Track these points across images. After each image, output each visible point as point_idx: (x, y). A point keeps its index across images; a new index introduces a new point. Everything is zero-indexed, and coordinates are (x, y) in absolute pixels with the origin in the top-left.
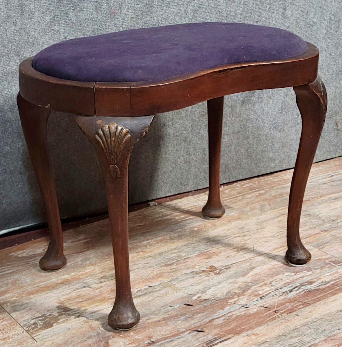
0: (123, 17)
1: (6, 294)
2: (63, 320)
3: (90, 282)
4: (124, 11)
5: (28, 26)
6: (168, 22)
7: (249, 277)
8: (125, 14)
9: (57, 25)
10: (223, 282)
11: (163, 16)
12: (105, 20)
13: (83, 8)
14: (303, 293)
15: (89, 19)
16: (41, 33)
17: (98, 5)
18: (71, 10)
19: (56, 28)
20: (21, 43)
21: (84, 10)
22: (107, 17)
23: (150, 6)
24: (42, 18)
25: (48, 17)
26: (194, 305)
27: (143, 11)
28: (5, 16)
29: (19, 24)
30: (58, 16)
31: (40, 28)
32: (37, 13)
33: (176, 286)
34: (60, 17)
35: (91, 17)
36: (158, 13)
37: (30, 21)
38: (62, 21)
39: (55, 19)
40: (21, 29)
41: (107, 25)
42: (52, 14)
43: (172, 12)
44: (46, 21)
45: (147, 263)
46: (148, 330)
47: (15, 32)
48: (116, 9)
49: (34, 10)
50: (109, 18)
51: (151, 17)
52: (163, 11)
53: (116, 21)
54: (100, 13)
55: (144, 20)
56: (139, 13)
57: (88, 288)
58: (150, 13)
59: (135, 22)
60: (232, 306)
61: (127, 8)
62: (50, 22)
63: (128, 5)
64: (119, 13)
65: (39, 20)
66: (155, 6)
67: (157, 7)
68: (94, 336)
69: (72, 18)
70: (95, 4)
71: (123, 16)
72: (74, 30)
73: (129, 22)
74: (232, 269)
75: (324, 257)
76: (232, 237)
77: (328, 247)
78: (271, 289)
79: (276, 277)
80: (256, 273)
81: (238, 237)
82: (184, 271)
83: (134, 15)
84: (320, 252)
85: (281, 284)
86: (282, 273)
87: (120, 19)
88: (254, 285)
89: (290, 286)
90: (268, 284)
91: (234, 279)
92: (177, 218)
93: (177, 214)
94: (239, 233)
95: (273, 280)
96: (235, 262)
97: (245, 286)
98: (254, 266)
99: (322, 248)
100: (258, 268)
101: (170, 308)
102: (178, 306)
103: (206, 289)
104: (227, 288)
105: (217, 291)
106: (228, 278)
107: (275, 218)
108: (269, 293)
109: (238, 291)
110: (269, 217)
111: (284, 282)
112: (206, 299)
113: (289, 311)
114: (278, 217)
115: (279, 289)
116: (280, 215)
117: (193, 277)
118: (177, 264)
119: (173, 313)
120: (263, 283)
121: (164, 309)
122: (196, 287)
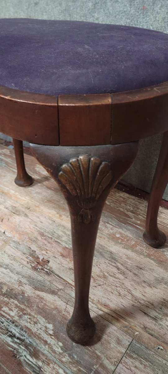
0: (155, 15)
4: (157, 9)
5: (72, 9)
8: (157, 12)
9: (97, 12)
10: (20, 275)
12: (137, 15)
15: (123, 11)
16: (82, 17)
19: (96, 15)
22: (140, 12)
30: (99, 4)
33: (7, 247)
34: (100, 5)
35: (125, 10)
39: (96, 6)
41: (139, 21)
44: (88, 7)
45: (41, 222)
48: (149, 5)
50: (142, 14)
53: (148, 19)
54: (133, 7)
59: (166, 24)
61: (160, 5)
62: (91, 9)
63: (162, 3)
64: (151, 10)
65: (82, 4)
69: (109, 8)
71: (155, 14)
72: (110, 20)
73: (160, 22)
74: (46, 277)
75: (106, 362)
76: (116, 264)
77: (137, 363)
78: (13, 317)
79: (39, 316)
80: (44, 298)
81: (118, 269)
82: (33, 246)
83: (166, 15)
84: (119, 355)
85: (26, 324)
86: (50, 321)
87: (152, 17)
88: (18, 301)
89: (24, 333)
90: (25, 312)
91: (27, 283)
92: (133, 220)
93: (142, 218)
94: (127, 268)
95: (33, 315)
96: (62, 276)
97: (17, 293)
98: (59, 293)
99: (131, 357)
100: (56, 298)
103: (5, 266)
104: (9, 281)
105: (3, 275)
106: (29, 278)
108: (4, 316)
109: (4, 290)
111: (32, 327)
115: (14, 324)
117: (25, 254)
118: (45, 239)
120: (25, 307)
122: (8, 259)
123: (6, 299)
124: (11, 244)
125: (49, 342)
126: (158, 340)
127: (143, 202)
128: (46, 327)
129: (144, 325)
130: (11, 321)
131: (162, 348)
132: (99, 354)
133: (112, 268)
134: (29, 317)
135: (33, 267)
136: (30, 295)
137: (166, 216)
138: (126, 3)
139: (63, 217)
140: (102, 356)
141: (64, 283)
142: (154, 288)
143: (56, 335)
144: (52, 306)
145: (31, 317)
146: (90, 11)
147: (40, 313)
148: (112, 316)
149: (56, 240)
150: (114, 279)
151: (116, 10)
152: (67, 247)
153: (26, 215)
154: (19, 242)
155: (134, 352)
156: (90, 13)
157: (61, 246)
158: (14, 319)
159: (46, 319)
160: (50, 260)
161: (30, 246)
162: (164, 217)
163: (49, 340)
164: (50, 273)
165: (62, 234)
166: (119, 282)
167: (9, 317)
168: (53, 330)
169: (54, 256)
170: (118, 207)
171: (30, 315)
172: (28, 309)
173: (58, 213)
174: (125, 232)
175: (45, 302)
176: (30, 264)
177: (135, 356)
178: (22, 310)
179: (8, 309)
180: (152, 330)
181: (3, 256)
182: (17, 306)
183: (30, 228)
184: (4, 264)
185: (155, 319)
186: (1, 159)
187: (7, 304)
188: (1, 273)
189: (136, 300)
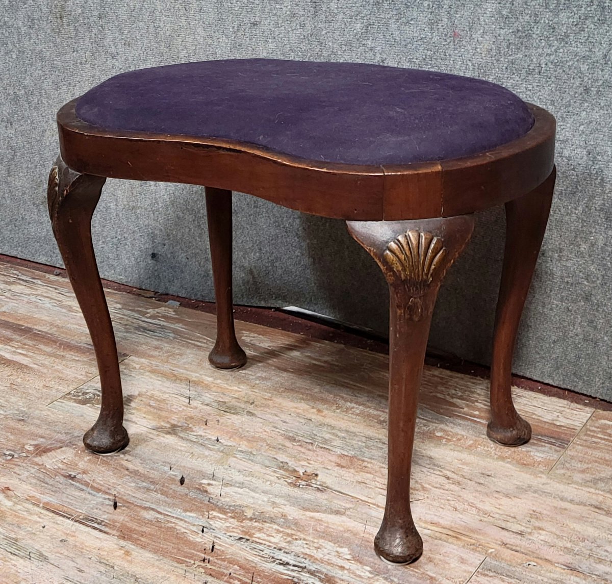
0: (474, 46)
3: (204, 398)
4: (477, 36)
5: (323, 33)
6: (561, 71)
7: (304, 515)
8: (478, 41)
9: (371, 38)
10: (270, 494)
11: (552, 57)
12: (444, 45)
13: (410, 19)
15: (419, 38)
16: (343, 46)
17: (434, 19)
18: (394, 21)
19: (370, 43)
20: (309, 54)
21: (412, 22)
22: (448, 41)
23: (524, 35)
24: (348, 24)
25: (359, 25)
26: (184, 485)
27: (511, 41)
28: (288, 13)
29: (308, 27)
30: (374, 26)
31: (342, 39)
32: (341, 16)
33: (232, 459)
34: (377, 27)
35: (422, 36)
36: (540, 50)
37: (327, 25)
38: (380, 35)
39: (369, 28)
40: (311, 36)
41: (447, 54)
42: (365, 21)
43: (574, 54)
44: (355, 29)
47: (302, 37)
48: (463, 30)
49: (336, 11)
50: (452, 43)
51: (526, 56)
52: (553, 49)
53: (463, 50)
54: (436, 32)
55: (512, 58)
56: (503, 44)
58: (524, 48)
59: (493, 59)
60: (201, 517)
61: (481, 31)
62: (360, 33)
63: (484, 28)
64: (468, 38)
65: (343, 26)
66: (534, 36)
67: (539, 39)
69: (394, 33)
70: (429, 16)
71: (474, 43)
72: (396, 51)
73: (483, 55)
74: (319, 494)
76: (441, 472)
77: (496, 581)
78: (276, 543)
79: (322, 541)
80: (323, 519)
81: (448, 478)
82: (281, 455)
83: (493, 46)
84: (465, 574)
85: (302, 550)
86: (342, 545)
87: (470, 48)
88: (279, 525)
89: (303, 560)
90: (294, 537)
91: (286, 503)
92: (466, 409)
93: (482, 406)
94: (463, 476)
95: (311, 539)
96: (346, 493)
97: (272, 516)
98: (347, 513)
99: (486, 575)
100: (344, 518)
101: (167, 469)
102: (174, 473)
103: (237, 485)
104: (252, 502)
105: (239, 496)
106: (288, 497)
107: (571, 501)
108: (261, 544)
109: (249, 514)
110: (566, 495)
111: (313, 552)
112: (206, 491)
113: (213, 573)
114: (581, 503)
115: (283, 551)
116: (591, 505)
117: (268, 467)
118: (300, 445)
119: (154, 475)
120: (293, 532)
121: (161, 465)
122: (239, 475)
123: (256, 524)
124: (237, 456)
125: (347, 567)
126: (526, 556)
127: (481, 382)
128: (337, 552)
129: (502, 542)
130: (275, 548)
131: (535, 564)
132: (433, 575)
133: (436, 478)
134: (305, 542)
135: (290, 484)
136: (297, 518)
137: (529, 401)
138: (425, 26)
139: (326, 412)
140: (439, 577)
141: (353, 500)
142: (515, 499)
143: (358, 559)
144: (342, 529)
145: (308, 542)
146: (358, 37)
147: (322, 537)
148: (447, 535)
149: (321, 445)
150: (443, 491)
151: (406, 36)
152: (346, 454)
153: (250, 413)
154: (251, 452)
155: (490, 570)
156: (358, 40)
157: (332, 453)
158: (279, 545)
159: (335, 543)
160: (318, 472)
161: (275, 457)
162: (526, 402)
163: (347, 565)
164: (322, 489)
165: (331, 437)
166: (452, 494)
167: (270, 544)
168: (350, 554)
169: (324, 468)
170: (431, 392)
171: (304, 539)
172: (299, 533)
173: (313, 408)
174: (452, 428)
175: (326, 525)
176: (283, 479)
177: (491, 574)
178: (288, 535)
179: (265, 535)
180: (517, 546)
181: (230, 472)
182: (278, 531)
183: (265, 431)
184: (236, 482)
185: (521, 534)
186: (160, 325)
187: (260, 530)
188: (234, 494)
189: (486, 514)
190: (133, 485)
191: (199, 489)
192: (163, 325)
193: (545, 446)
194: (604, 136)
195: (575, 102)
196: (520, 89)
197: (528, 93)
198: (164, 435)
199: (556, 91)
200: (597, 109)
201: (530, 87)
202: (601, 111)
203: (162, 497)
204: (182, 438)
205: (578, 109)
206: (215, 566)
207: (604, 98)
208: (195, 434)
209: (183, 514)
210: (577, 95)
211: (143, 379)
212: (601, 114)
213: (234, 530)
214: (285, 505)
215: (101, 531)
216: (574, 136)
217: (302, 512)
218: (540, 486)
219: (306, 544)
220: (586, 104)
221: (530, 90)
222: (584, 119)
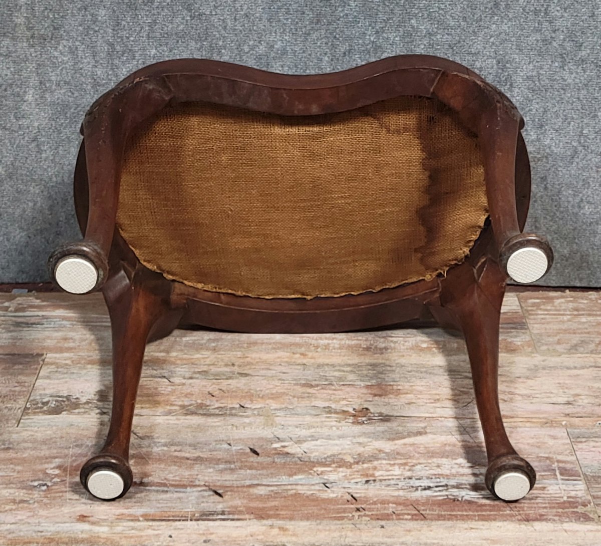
1: (67, 352)
2: (83, 410)
3: (180, 373)
7: (395, 444)
10: (347, 437)
14: (442, 498)
26: (260, 455)
33: (276, 419)
45: (284, 373)
46: (158, 465)
57: (167, 380)
60: (310, 476)
68: (87, 446)
74: (388, 424)
75: (560, 458)
76: (461, 375)
77: (592, 444)
78: (401, 475)
79: (435, 460)
80: (416, 442)
82: (316, 402)
84: (566, 447)
85: (428, 472)
86: (454, 457)
88: (385, 459)
89: (438, 480)
90: (410, 464)
91: (370, 440)
95: (425, 461)
96: (408, 415)
97: (371, 454)
98: (428, 431)
99: (581, 442)
100: (430, 436)
101: (226, 446)
102: (239, 448)
103: (310, 439)
104: (340, 449)
105: (322, 447)
106: (364, 434)
107: (575, 368)
108: (389, 480)
109: (349, 459)
110: (566, 364)
111: (439, 471)
112: (288, 453)
113: (380, 517)
114: (583, 368)
115: (414, 479)
116: (591, 366)
117: (318, 415)
118: (323, 389)
119: (220, 455)
120: (404, 461)
121: (217, 444)
122: (301, 430)
123: (365, 466)
124: (278, 414)
125: (478, 473)
126: (592, 419)
128: (456, 464)
129: (563, 413)
130: (405, 479)
132: (547, 455)
134: (423, 466)
135: (353, 423)
136: (392, 449)
139: (310, 354)
140: (551, 455)
141: (420, 419)
142: (537, 379)
144: (438, 445)
145: (425, 465)
147: (432, 457)
149: (341, 383)
152: (370, 384)
153: (243, 374)
154: (286, 407)
155: (579, 437)
157: (358, 387)
158: (406, 476)
159: (447, 458)
160: (365, 406)
161: (313, 404)
164: (385, 419)
165: (340, 373)
167: (397, 477)
168: (468, 462)
169: (366, 401)
171: (420, 464)
172: (409, 461)
173: (294, 353)
175: (422, 446)
176: (343, 422)
177: (584, 440)
178: (406, 464)
179: (384, 472)
180: (577, 413)
181: (289, 430)
182: (391, 465)
183: (277, 386)
184: (306, 437)
185: (569, 403)
186: (38, 316)
187: (375, 468)
188: (315, 447)
189: (529, 397)
190: (211, 470)
191: (279, 454)
192: (43, 316)
193: (511, 332)
194: (513, 45)
195: (486, 17)
196: (433, 9)
197: (440, 12)
198: (184, 417)
199: (468, 7)
200: (505, 21)
201: (442, 6)
202: (510, 23)
203: (254, 472)
204: (205, 415)
205: (488, 23)
206: (373, 511)
207: (512, 11)
208: (213, 407)
209: (291, 479)
210: (487, 10)
211: (90, 373)
212: (509, 25)
213: (353, 477)
214: (371, 442)
215: (233, 520)
216: (485, 48)
217: (391, 443)
218: (542, 363)
219: (425, 466)
220: (496, 18)
221: (442, 9)
222: (495, 31)
